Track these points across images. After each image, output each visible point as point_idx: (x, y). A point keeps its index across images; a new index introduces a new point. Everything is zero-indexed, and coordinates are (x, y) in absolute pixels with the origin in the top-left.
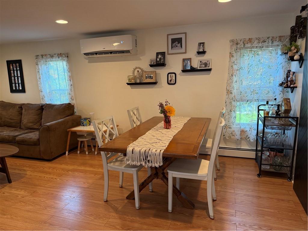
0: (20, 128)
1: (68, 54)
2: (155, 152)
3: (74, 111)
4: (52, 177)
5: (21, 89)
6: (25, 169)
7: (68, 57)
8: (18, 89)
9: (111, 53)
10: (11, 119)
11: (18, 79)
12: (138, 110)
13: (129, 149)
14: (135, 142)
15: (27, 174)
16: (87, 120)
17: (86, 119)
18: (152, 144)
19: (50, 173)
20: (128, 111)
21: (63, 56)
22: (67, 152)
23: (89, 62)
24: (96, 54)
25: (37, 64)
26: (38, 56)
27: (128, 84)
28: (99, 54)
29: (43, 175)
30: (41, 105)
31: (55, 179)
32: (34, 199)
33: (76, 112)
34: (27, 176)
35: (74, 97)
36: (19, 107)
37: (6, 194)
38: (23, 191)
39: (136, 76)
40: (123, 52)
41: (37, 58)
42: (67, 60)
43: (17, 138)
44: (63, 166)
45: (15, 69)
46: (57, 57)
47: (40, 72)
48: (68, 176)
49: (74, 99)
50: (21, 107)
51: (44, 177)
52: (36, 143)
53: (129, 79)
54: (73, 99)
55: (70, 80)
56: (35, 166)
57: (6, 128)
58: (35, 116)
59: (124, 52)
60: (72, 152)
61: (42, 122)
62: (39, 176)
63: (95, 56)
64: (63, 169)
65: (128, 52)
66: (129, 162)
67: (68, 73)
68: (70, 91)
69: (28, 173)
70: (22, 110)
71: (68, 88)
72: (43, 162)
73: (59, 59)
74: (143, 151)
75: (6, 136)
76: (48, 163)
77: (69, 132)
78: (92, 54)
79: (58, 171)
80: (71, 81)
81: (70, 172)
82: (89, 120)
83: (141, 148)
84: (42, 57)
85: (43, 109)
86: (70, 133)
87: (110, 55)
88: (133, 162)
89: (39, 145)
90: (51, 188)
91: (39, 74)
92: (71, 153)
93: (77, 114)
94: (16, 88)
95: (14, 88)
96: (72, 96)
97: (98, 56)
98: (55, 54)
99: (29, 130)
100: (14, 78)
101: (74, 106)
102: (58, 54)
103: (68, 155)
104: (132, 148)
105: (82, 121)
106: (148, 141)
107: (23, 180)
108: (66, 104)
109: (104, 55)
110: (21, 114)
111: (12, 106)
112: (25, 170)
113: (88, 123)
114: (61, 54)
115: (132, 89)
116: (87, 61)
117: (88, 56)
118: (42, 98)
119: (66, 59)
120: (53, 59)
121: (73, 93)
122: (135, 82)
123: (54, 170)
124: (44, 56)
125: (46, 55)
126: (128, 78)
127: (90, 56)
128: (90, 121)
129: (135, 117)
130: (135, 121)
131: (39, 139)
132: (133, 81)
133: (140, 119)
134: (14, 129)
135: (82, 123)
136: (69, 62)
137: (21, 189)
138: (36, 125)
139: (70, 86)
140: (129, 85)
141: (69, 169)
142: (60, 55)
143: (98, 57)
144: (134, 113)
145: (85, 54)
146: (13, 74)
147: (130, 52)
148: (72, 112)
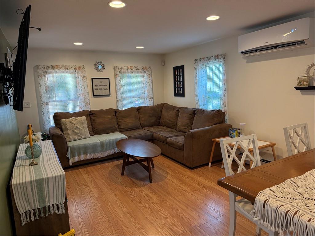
0: (176, 130)
1: (225, 55)
2: (307, 223)
3: (225, 119)
4: (186, 189)
5: (181, 93)
6: (168, 171)
7: (225, 58)
8: (179, 93)
9: (276, 47)
10: (170, 121)
11: (180, 84)
12: (305, 128)
13: (260, 198)
14: (276, 186)
15: (167, 177)
16: (236, 132)
17: (235, 130)
18: (306, 201)
19: (186, 184)
20: (285, 129)
21: (220, 57)
22: (210, 164)
23: (247, 62)
24: (256, 51)
25: (195, 69)
26: (197, 60)
27: (297, 88)
28: (259, 51)
29: (179, 183)
30: (194, 110)
31: (188, 192)
32: (160, 210)
33: (226, 120)
34: (166, 180)
35: (226, 103)
36: (177, 110)
37: (143, 194)
38: (156, 195)
39: (311, 77)
40: (293, 44)
41: (196, 63)
42: (224, 61)
43: (169, 140)
44: (201, 179)
45: (179, 75)
46: (214, 60)
47: (197, 76)
48: (201, 193)
49: (227, 106)
50: (179, 110)
51: (180, 186)
52: (181, 148)
53: (300, 81)
54: (225, 105)
55: (224, 84)
56: (177, 170)
57: (165, 128)
58: (187, 120)
59: (295, 44)
60: (217, 164)
61: (193, 127)
62: (175, 184)
63: (255, 54)
64: (199, 183)
65: (302, 42)
66: (257, 219)
67: (223, 76)
68: (223, 96)
69: (169, 177)
70: (179, 113)
71: (222, 93)
72: (185, 169)
73: (216, 61)
74: (283, 210)
75: (161, 136)
76: (189, 170)
77: (213, 142)
78: (251, 51)
79: (194, 183)
80: (226, 85)
81: (205, 189)
82: (238, 131)
83: (282, 204)
84: (201, 61)
85: (195, 114)
86: (214, 144)
87: (274, 50)
88: (264, 221)
89: (183, 150)
90: (179, 202)
91: (196, 78)
92: (215, 165)
93: (228, 122)
94: (178, 92)
95: (177, 93)
96: (225, 102)
97: (258, 53)
98: (212, 57)
99: (181, 133)
100: (178, 83)
101: (225, 113)
102: (215, 56)
103: (211, 166)
104: (265, 197)
105: (231, 131)
106: (302, 191)
107: (161, 184)
108: (216, 110)
109: (265, 52)
110: (178, 116)
111: (172, 108)
112: (167, 173)
113: (237, 134)
114: (218, 55)
115: (302, 95)
116: (246, 60)
117: (246, 55)
118: (197, 103)
119: (222, 60)
120: (210, 62)
121: (226, 98)
122: (309, 84)
123: (191, 181)
124: (202, 59)
125: (204, 58)
126: (298, 79)
127: (248, 55)
128: (239, 133)
129: (299, 138)
130: (297, 145)
131: (183, 144)
132: (306, 85)
133: (307, 142)
134: (170, 129)
135: (231, 134)
136: (225, 64)
137: (156, 193)
138: (188, 129)
139: (223, 90)
140: (299, 90)
141: (206, 184)
142: (217, 57)
143: (259, 55)
144: (296, 132)
145: (242, 53)
146: (177, 80)
147: (305, 43)
148: (222, 120)
